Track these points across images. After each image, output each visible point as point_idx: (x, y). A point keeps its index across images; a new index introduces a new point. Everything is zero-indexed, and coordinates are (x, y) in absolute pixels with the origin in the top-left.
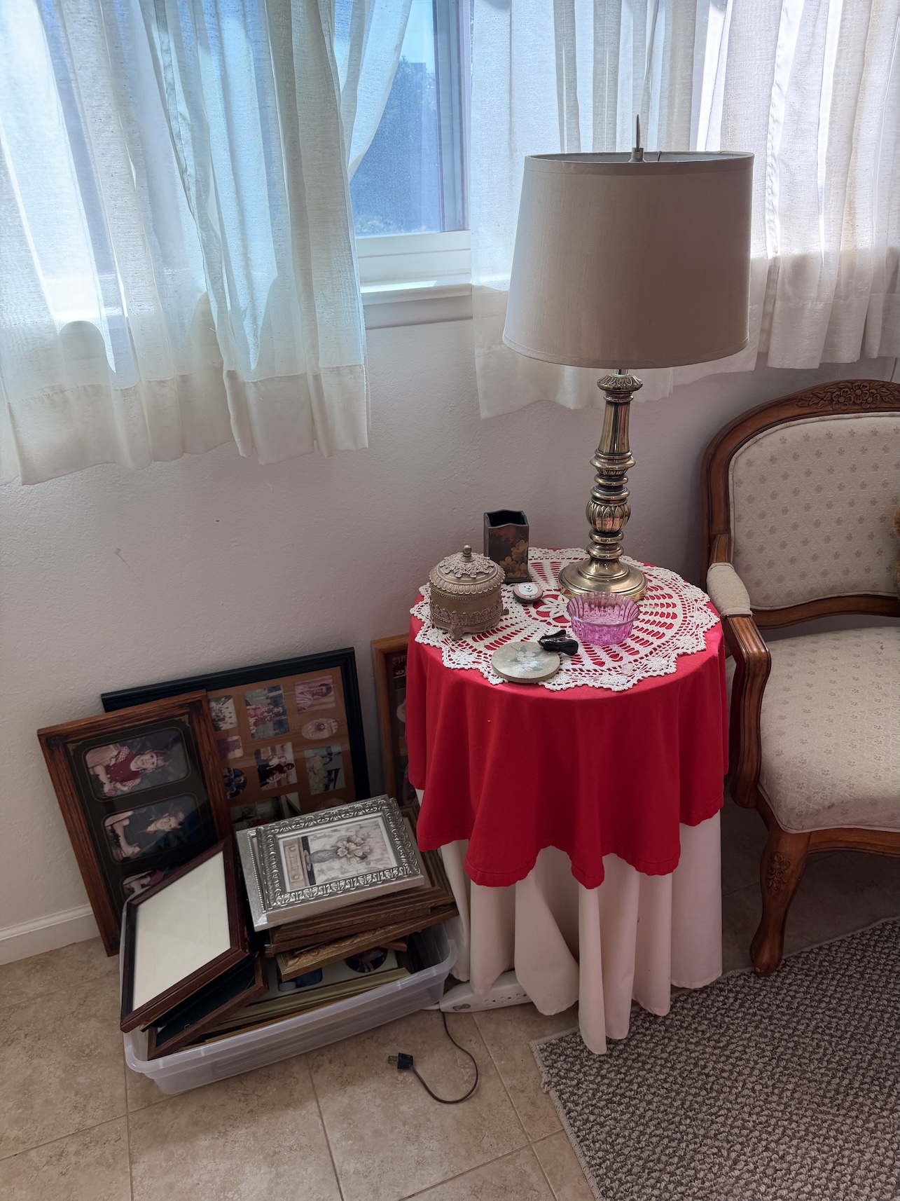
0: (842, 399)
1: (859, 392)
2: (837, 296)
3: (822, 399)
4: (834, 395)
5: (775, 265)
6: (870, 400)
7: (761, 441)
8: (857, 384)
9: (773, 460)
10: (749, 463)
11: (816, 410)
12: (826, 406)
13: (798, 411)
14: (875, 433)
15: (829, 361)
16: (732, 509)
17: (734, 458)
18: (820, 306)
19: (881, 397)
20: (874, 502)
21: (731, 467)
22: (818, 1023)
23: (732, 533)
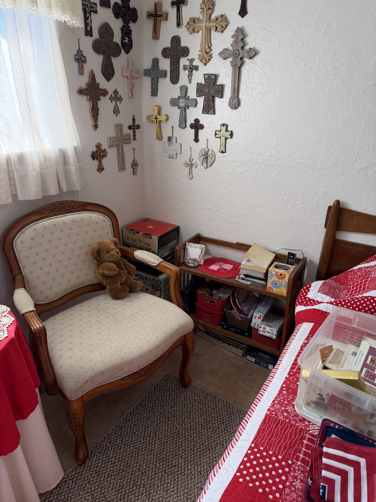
0: (56, 210)
1: (62, 206)
2: (41, 168)
3: (48, 210)
4: (52, 208)
5: (9, 157)
6: (68, 208)
7: (25, 232)
8: (60, 203)
9: (33, 239)
10: (22, 242)
11: (46, 215)
12: (50, 213)
13: (38, 217)
14: (74, 221)
15: (47, 195)
16: (20, 263)
17: (14, 241)
18: (35, 173)
19: (72, 207)
20: (81, 248)
21: (14, 245)
22: (109, 473)
23: (23, 274)
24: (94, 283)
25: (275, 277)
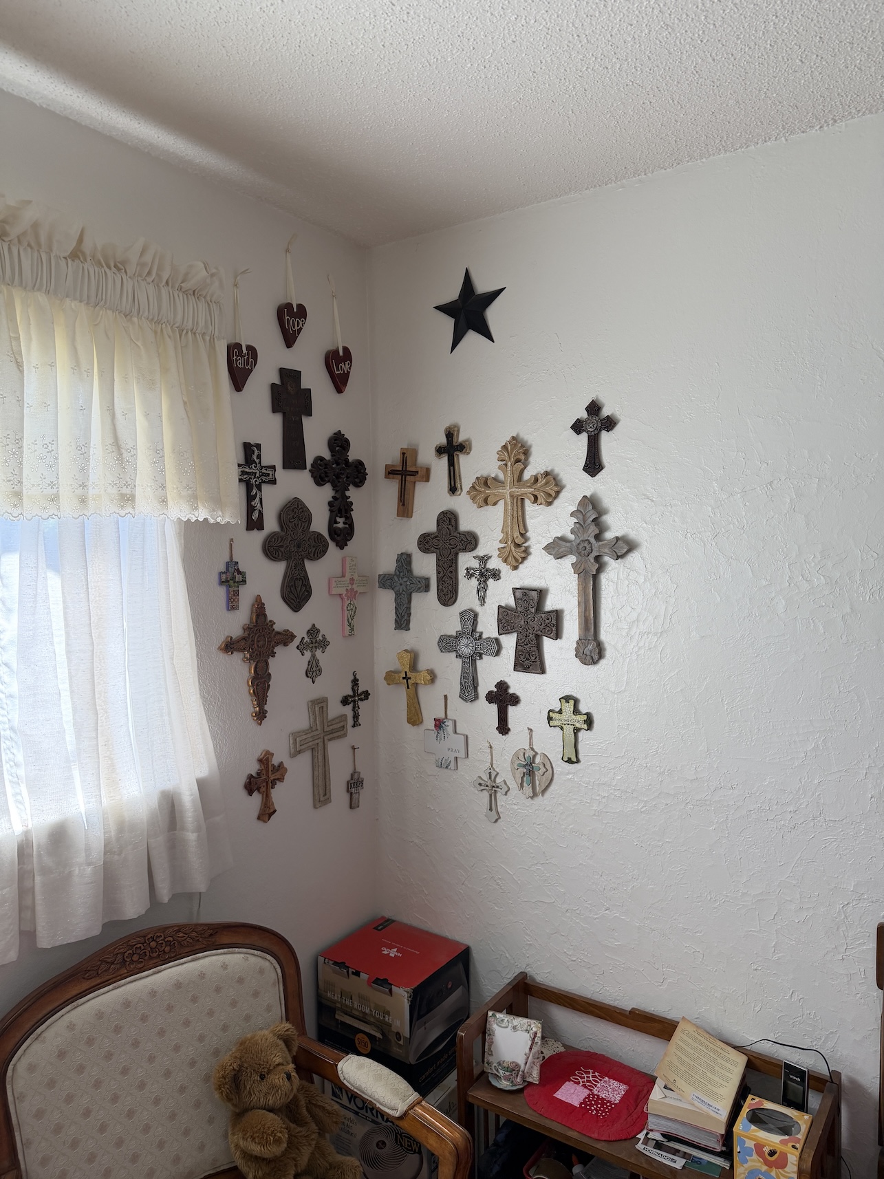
0: (135, 958)
1: (153, 944)
2: (108, 850)
3: (113, 963)
4: (126, 954)
5: (27, 839)
6: (167, 949)
7: (43, 1035)
8: (149, 936)
9: (61, 1054)
10: (31, 1068)
11: (108, 977)
12: (118, 969)
13: (85, 985)
14: (178, 985)
15: (116, 919)
16: (17, 1134)
17: (11, 1067)
18: (89, 870)
19: (179, 942)
20: (193, 1063)
21: (8, 1079)
23: (23, 1166)
24: (222, 1168)
25: (755, 1156)
